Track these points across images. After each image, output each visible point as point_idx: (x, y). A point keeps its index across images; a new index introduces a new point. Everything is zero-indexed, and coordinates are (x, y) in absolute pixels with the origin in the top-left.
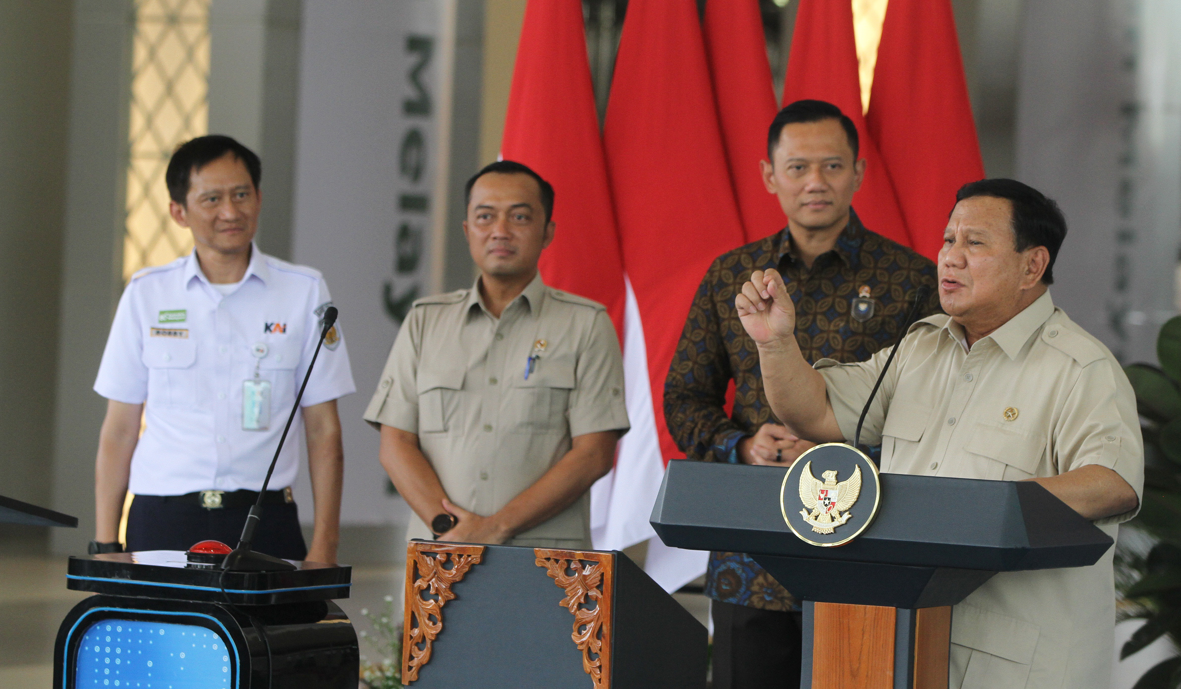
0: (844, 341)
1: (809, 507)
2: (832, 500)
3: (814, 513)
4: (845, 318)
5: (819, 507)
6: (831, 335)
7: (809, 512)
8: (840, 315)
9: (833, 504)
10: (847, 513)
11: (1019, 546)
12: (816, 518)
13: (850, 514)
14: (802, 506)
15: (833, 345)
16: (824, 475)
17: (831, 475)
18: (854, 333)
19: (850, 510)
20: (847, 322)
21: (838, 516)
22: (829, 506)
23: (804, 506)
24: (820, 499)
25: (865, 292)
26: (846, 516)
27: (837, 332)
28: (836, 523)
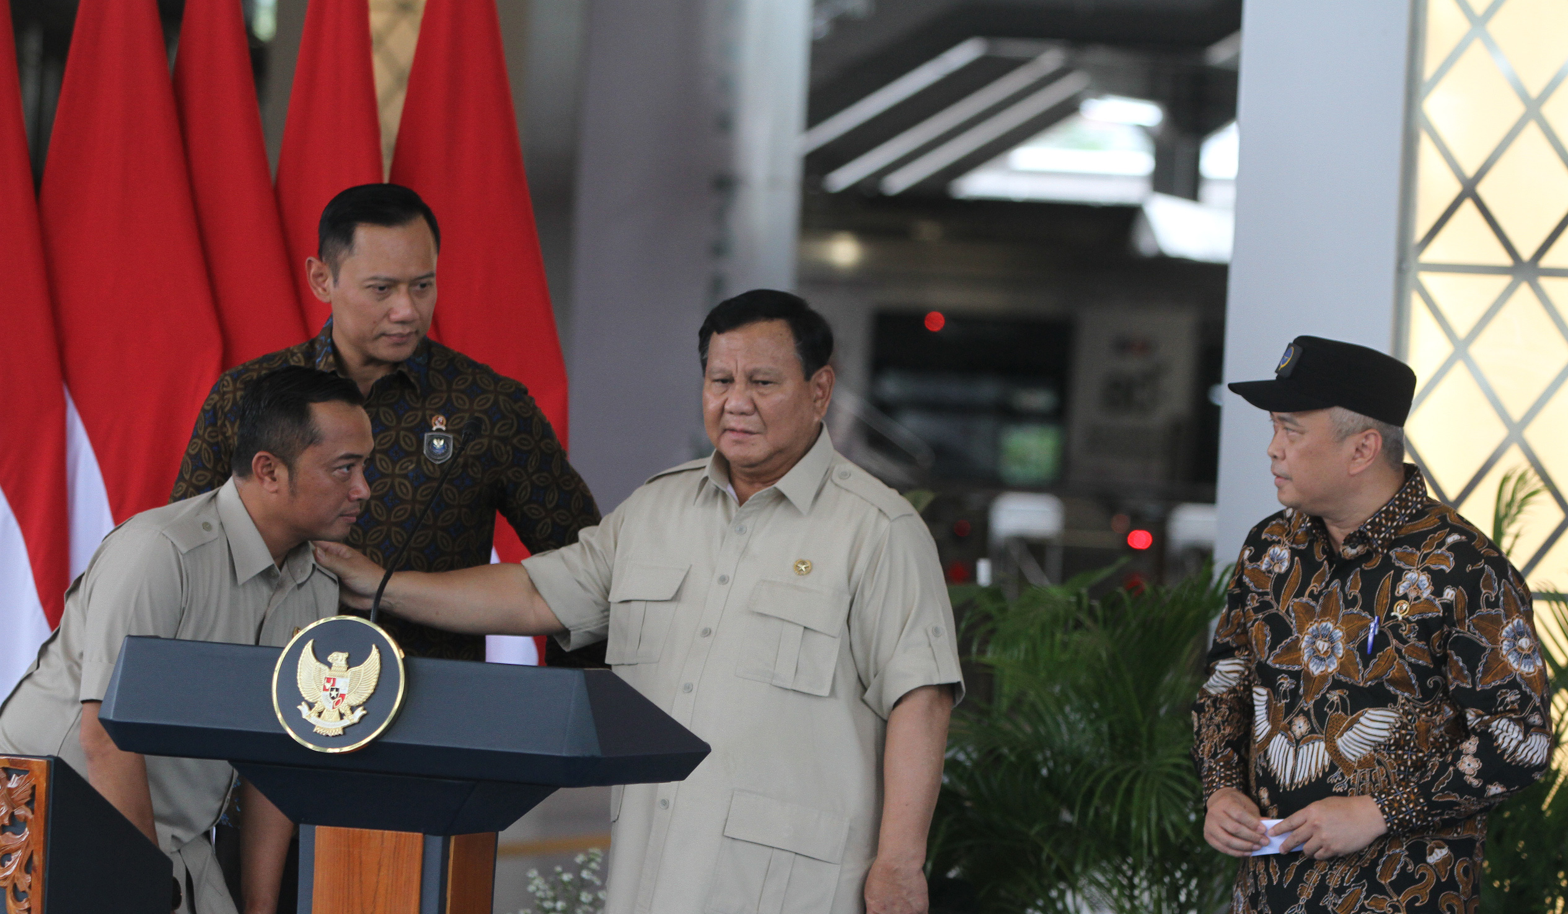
0: (415, 489)
1: (311, 700)
2: (341, 692)
3: (317, 708)
4: (415, 459)
5: (323, 701)
6: (397, 481)
7: (311, 706)
8: (408, 454)
9: (343, 696)
10: (361, 708)
11: (587, 754)
12: (320, 714)
13: (364, 709)
14: (300, 699)
15: (399, 493)
16: (330, 659)
17: (340, 657)
18: (429, 479)
19: (365, 704)
20: (418, 463)
21: (349, 712)
22: (336, 700)
23: (303, 699)
24: (325, 689)
25: (439, 423)
26: (360, 712)
27: (405, 476)
28: (346, 722)
